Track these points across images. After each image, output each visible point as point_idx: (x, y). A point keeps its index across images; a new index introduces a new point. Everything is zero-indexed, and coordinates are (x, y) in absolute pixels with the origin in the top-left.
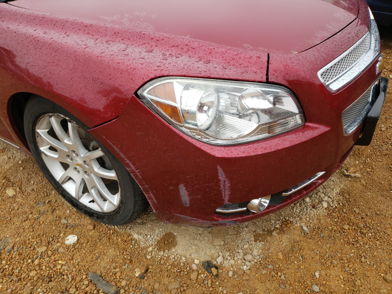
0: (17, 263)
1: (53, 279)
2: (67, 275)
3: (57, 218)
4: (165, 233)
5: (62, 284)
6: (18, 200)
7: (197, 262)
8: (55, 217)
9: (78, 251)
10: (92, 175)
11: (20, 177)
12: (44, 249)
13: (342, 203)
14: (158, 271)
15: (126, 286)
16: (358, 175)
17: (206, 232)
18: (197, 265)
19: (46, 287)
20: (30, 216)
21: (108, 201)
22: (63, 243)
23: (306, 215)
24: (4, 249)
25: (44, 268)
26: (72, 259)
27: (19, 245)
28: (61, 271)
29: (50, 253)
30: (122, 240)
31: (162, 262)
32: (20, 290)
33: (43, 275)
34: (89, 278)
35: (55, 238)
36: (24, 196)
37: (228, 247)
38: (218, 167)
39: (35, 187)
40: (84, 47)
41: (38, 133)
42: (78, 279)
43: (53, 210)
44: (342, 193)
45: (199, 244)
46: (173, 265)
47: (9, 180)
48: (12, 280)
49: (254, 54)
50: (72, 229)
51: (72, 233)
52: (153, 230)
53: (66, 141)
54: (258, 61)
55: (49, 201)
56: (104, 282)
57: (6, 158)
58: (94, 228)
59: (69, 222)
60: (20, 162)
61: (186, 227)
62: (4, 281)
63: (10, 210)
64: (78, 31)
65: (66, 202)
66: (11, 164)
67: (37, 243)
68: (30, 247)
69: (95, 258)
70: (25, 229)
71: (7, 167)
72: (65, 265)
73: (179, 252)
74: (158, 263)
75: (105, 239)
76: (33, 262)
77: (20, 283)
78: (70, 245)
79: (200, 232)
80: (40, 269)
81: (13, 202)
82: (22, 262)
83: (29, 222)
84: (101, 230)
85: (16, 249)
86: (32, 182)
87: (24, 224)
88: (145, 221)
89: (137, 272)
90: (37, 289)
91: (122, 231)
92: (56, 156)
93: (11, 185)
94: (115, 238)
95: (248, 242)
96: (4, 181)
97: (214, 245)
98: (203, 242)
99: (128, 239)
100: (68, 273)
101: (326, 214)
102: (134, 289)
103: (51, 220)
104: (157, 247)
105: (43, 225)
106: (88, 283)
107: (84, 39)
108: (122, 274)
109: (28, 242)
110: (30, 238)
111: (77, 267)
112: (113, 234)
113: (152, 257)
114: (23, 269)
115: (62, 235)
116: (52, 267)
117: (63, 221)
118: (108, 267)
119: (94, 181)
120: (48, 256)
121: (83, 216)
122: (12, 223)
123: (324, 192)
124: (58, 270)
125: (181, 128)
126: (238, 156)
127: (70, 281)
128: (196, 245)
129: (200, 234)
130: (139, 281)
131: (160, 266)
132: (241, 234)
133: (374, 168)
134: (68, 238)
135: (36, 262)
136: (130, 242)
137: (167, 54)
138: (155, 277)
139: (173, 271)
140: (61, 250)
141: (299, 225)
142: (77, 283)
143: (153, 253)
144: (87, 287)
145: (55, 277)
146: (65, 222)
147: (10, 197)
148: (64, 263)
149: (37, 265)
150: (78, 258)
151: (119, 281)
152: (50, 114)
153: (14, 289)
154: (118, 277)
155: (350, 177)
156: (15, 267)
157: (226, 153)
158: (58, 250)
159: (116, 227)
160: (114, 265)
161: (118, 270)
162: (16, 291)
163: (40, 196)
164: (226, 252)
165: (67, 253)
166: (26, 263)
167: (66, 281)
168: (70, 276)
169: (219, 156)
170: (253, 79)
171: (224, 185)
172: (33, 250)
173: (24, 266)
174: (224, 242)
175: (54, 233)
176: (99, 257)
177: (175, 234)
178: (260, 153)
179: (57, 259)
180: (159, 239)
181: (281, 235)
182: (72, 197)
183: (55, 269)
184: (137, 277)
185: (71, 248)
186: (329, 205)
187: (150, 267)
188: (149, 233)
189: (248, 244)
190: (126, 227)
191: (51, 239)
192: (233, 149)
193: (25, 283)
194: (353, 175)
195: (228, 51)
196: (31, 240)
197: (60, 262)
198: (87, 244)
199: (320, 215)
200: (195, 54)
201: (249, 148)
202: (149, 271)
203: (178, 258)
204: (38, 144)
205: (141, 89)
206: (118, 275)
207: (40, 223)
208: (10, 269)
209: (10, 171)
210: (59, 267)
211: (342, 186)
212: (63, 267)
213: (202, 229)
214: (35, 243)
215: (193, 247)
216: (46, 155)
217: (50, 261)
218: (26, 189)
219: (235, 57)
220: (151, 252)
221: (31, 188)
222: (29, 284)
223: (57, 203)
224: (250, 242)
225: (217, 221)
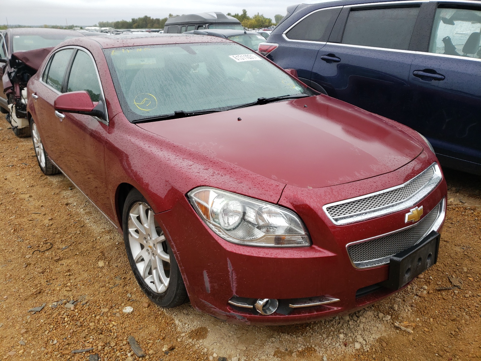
0: (85, 314)
1: (103, 332)
2: (114, 333)
3: (125, 292)
4: (200, 326)
5: (108, 338)
6: (103, 271)
7: (215, 355)
8: (124, 290)
9: (129, 320)
10: (157, 257)
11: (112, 254)
12: (106, 310)
13: (376, 350)
14: (182, 352)
15: (152, 354)
16: (410, 330)
17: (235, 336)
18: (214, 358)
19: (97, 336)
20: (107, 285)
21: (163, 284)
22: (121, 310)
23: (333, 349)
24: (81, 302)
25: (101, 323)
26: (123, 323)
27: (91, 302)
28: (112, 329)
29: (109, 314)
30: (165, 322)
31: (188, 347)
32: (79, 333)
33: (98, 327)
34: (128, 341)
35: (117, 305)
36: (109, 269)
37: (247, 354)
38: (228, 259)
39: (119, 264)
40: (167, 159)
41: (130, 216)
42: (120, 338)
43: (125, 285)
44: (380, 340)
45: (224, 343)
46: (195, 352)
47: (104, 255)
48: (77, 324)
49: (275, 183)
50: (132, 302)
51: (131, 305)
52: (193, 321)
53: (145, 225)
54: (276, 188)
55: (125, 278)
56: (137, 346)
57: (109, 238)
58: (149, 306)
59: (132, 297)
60: (117, 243)
61: (221, 327)
62: (71, 324)
63: (96, 276)
64: (169, 148)
65: (137, 282)
66: (110, 243)
67: (104, 305)
68: (98, 306)
69: (139, 328)
70: (100, 293)
71: (106, 245)
72: (116, 326)
73: (205, 344)
74: (184, 347)
75: (153, 317)
76: (95, 316)
77: (80, 328)
78: (125, 313)
79: (230, 335)
80: (98, 323)
81: (100, 271)
82: (88, 314)
83: (105, 288)
84: (153, 309)
85: (88, 304)
86: (119, 261)
87: (101, 289)
88: (190, 313)
89: (164, 348)
90: (90, 336)
91: (169, 315)
92: (137, 237)
93: (103, 258)
94: (161, 319)
95: (267, 355)
96: (100, 254)
97: (237, 349)
98: (228, 343)
99: (170, 323)
100: (115, 332)
101: (353, 354)
102: (156, 359)
103: (120, 292)
104: (189, 334)
105: (113, 294)
106: (126, 343)
107: (170, 154)
108: (153, 345)
109: (98, 302)
110: (101, 300)
111: (123, 330)
112: (160, 315)
113: (182, 341)
114: (87, 319)
115: (123, 304)
116: (106, 324)
117: (129, 295)
118: (146, 337)
119: (156, 263)
120: (107, 316)
121: (144, 296)
122: (93, 286)
123: (362, 335)
124: (109, 328)
125: (208, 223)
126: (243, 254)
127: (114, 338)
128: (222, 344)
129: (229, 336)
130: (164, 355)
131: (185, 349)
132: (265, 347)
133: (433, 329)
134: (126, 308)
135: (98, 317)
136: (171, 325)
137: (217, 172)
138: (177, 356)
139: (193, 356)
140: (118, 315)
141: (321, 355)
142: (119, 340)
143: (184, 338)
144: (123, 345)
145: (106, 331)
146: (130, 296)
147: (99, 267)
148: (115, 324)
149: (97, 319)
150: (127, 324)
151: (148, 349)
152: (140, 202)
153: (75, 331)
154: (149, 346)
155: (400, 329)
156: (82, 316)
157: (235, 249)
158: (115, 314)
159: (165, 310)
160: (150, 337)
161: (151, 341)
162: (76, 333)
163: (120, 272)
164: (243, 356)
165: (121, 318)
166: (90, 316)
167: (112, 337)
168: (115, 334)
169: (229, 250)
170: (267, 199)
171: (232, 277)
172: (99, 308)
173: (88, 317)
174: (247, 348)
175: (118, 301)
176: (142, 328)
177: (209, 330)
178: (261, 256)
179: (112, 320)
180: (194, 329)
181: (299, 358)
182: (140, 275)
183: (108, 326)
184: (163, 352)
185: (125, 315)
186: (362, 348)
187: (177, 348)
188: (188, 323)
189: (266, 356)
190: (172, 313)
191: (114, 305)
192: (241, 247)
193: (84, 329)
194: (403, 328)
195: (257, 178)
196: (101, 302)
197: (113, 323)
198: (137, 317)
199: (347, 353)
200: (235, 176)
201: (254, 250)
202: (175, 350)
203: (202, 348)
204: (129, 226)
205: (190, 192)
206: (150, 345)
207: (112, 291)
208: (79, 316)
209: (107, 248)
210: (111, 326)
211: (384, 334)
212: (114, 327)
213: (233, 333)
214: (103, 304)
215: (218, 344)
216: (131, 235)
217: (107, 320)
218: (112, 264)
219: (260, 182)
220: (183, 337)
221: (116, 265)
222: (86, 331)
223: (130, 281)
224: (268, 356)
225: (230, 312)
